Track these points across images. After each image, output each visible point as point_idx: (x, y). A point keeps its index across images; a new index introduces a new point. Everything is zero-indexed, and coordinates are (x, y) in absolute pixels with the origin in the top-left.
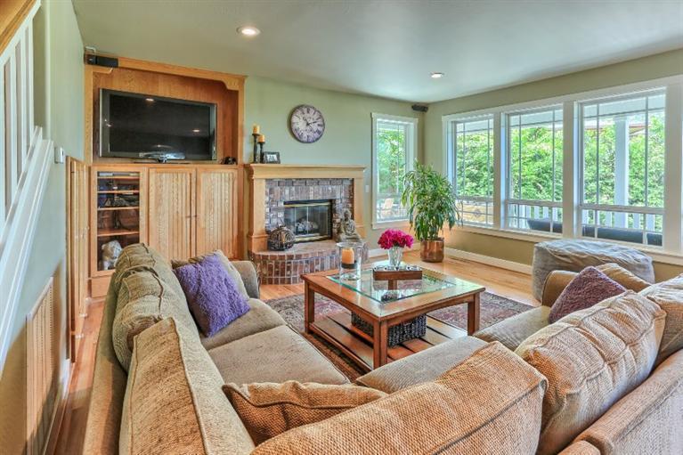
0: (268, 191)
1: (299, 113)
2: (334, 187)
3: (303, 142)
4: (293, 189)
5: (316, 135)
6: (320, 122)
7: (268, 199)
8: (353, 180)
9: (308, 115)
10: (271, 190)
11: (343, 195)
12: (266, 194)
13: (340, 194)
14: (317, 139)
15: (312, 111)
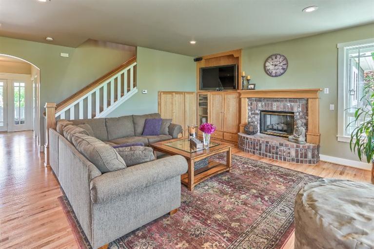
0: (250, 104)
1: (270, 60)
2: (293, 104)
3: (272, 76)
4: (263, 104)
5: (282, 71)
6: (285, 62)
7: (249, 108)
8: (307, 100)
9: (276, 60)
10: (251, 104)
11: (300, 109)
12: (248, 105)
13: (297, 109)
14: (282, 74)
15: (279, 56)
